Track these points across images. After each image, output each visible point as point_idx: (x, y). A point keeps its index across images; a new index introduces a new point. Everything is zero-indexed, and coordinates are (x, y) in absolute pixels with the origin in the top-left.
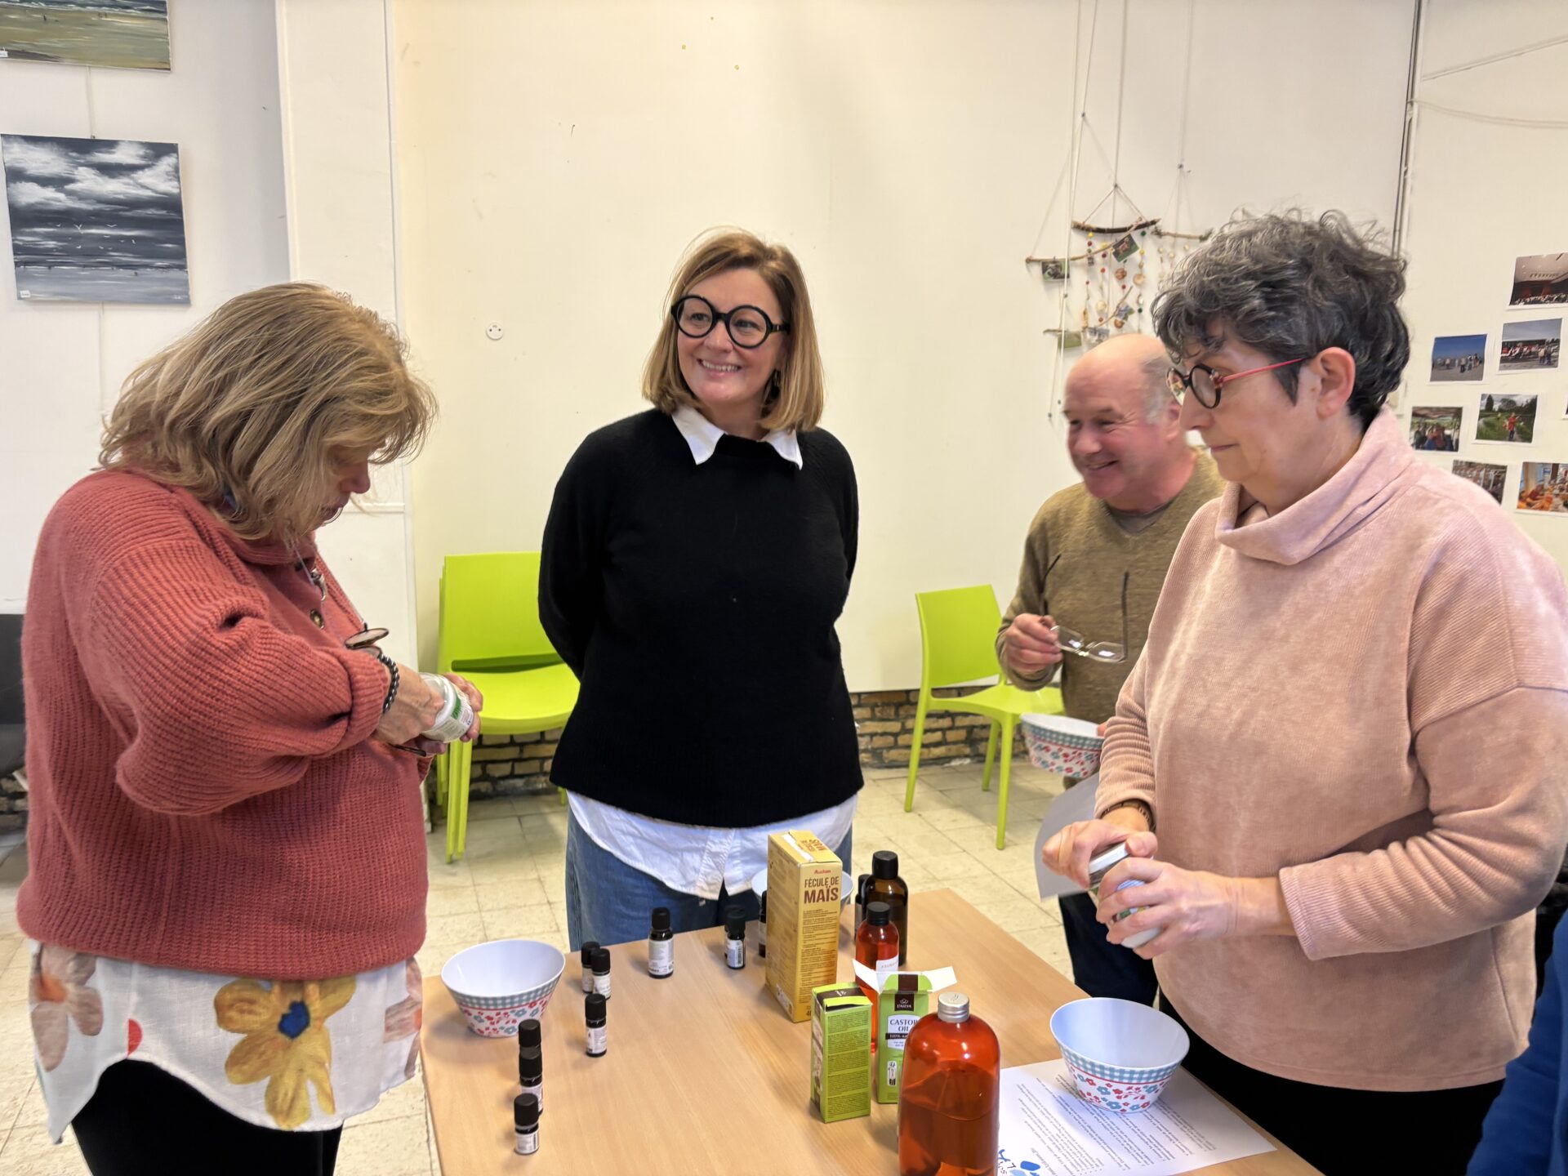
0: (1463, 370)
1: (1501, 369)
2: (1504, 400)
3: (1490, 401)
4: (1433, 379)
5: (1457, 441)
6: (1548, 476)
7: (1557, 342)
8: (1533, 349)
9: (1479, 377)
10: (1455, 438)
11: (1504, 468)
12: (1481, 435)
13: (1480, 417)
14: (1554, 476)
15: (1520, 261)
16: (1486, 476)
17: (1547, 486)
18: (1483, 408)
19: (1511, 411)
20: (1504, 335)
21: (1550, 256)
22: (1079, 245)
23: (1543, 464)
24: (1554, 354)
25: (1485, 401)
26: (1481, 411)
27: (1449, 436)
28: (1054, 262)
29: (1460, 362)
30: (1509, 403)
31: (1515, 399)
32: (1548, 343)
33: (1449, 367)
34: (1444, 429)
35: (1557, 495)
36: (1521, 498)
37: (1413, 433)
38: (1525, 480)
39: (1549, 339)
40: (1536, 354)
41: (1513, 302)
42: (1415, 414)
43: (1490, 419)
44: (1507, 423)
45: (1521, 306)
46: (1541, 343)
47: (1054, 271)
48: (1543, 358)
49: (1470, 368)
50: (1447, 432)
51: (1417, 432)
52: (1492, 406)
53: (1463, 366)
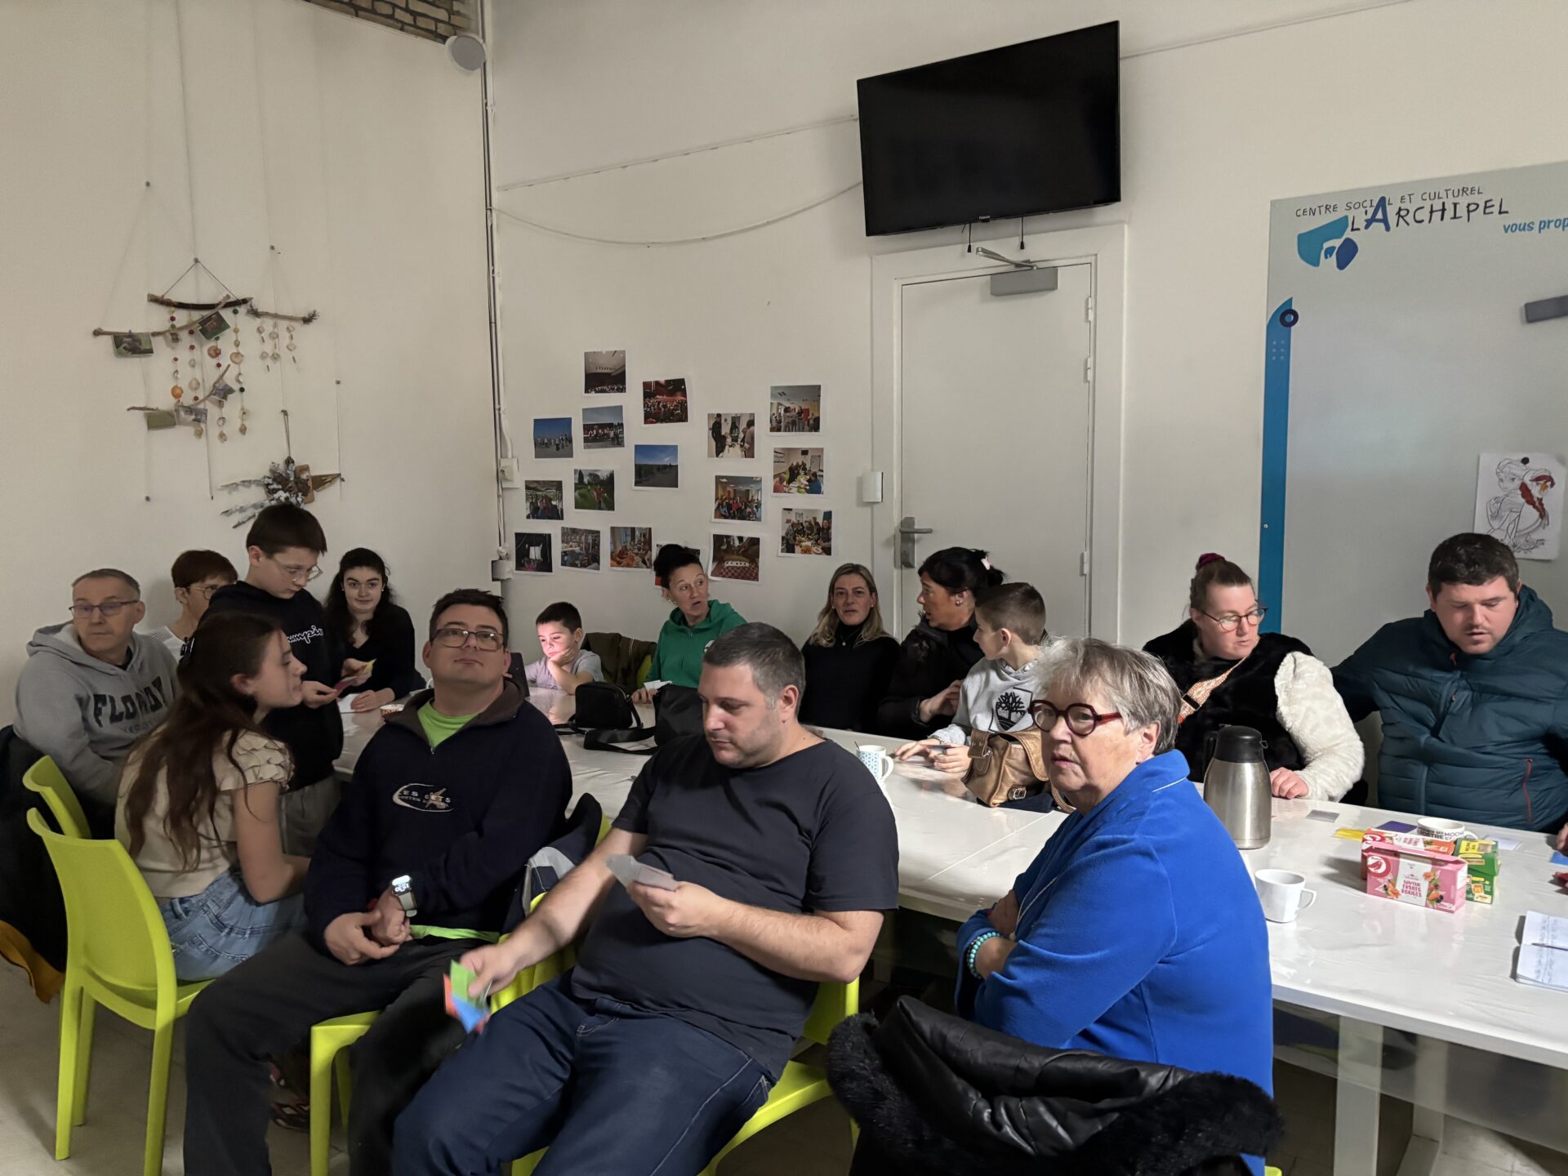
0: (558, 449)
1: (585, 448)
2: (590, 475)
3: (580, 474)
4: (537, 456)
5: (562, 510)
6: (629, 538)
7: (621, 425)
8: (606, 431)
9: (570, 455)
10: (559, 508)
11: (598, 532)
12: (578, 506)
13: (576, 489)
14: (633, 538)
15: (587, 355)
16: (586, 539)
17: (629, 547)
18: (577, 482)
19: (597, 484)
20: (584, 419)
21: (608, 352)
22: (159, 319)
23: (626, 528)
24: (620, 436)
25: (577, 475)
26: (576, 484)
27: (556, 506)
28: (130, 335)
29: (555, 440)
30: (594, 476)
31: (599, 474)
32: (616, 426)
33: (547, 445)
34: (551, 500)
35: (637, 554)
36: (612, 558)
37: (528, 504)
38: (614, 542)
39: (616, 423)
40: (608, 435)
41: (586, 391)
42: (527, 488)
43: (583, 491)
44: (595, 494)
45: (593, 394)
46: (611, 426)
47: (130, 345)
48: (613, 439)
49: (563, 447)
50: (554, 503)
51: (531, 503)
52: (583, 479)
53: (557, 445)
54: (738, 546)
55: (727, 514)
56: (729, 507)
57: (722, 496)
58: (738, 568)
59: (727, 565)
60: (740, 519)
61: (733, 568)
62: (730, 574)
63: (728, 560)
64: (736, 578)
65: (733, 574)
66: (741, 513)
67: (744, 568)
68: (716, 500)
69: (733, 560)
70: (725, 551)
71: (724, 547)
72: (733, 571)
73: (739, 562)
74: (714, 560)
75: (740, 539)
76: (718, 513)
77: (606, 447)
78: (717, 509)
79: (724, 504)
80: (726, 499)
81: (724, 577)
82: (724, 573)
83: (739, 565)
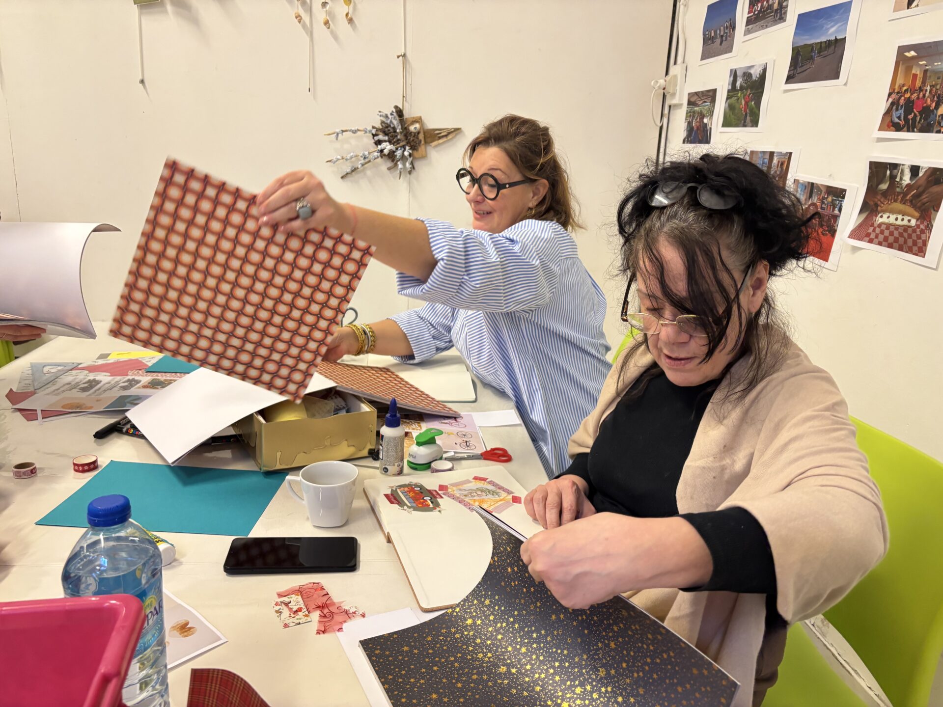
0: (721, 43)
1: (745, 34)
2: (744, 75)
3: (735, 77)
4: (703, 57)
9: (731, 48)
10: (709, 126)
12: (725, 123)
13: (727, 99)
18: (730, 88)
19: (747, 87)
24: (784, 3)
25: (732, 78)
26: (728, 91)
27: (706, 124)
29: (720, 31)
30: (747, 75)
31: (752, 71)
33: (713, 40)
34: (704, 116)
37: (687, 123)
42: (690, 103)
43: (734, 100)
44: (743, 102)
49: (726, 38)
50: (705, 121)
51: (689, 123)
52: (736, 83)
53: (722, 36)
54: (908, 185)
55: (902, 123)
56: (909, 106)
57: (901, 87)
58: (897, 227)
59: (881, 220)
60: (921, 130)
61: (888, 226)
62: (881, 237)
63: (884, 211)
64: (890, 246)
65: (886, 239)
66: (925, 119)
67: (906, 228)
68: (890, 95)
69: (892, 212)
70: (885, 194)
71: (884, 186)
72: (887, 233)
73: (900, 217)
74: (862, 211)
75: (915, 170)
76: (888, 120)
77: (767, 27)
78: (888, 112)
79: (902, 101)
80: (906, 91)
81: (871, 241)
82: (873, 236)
83: (899, 222)
